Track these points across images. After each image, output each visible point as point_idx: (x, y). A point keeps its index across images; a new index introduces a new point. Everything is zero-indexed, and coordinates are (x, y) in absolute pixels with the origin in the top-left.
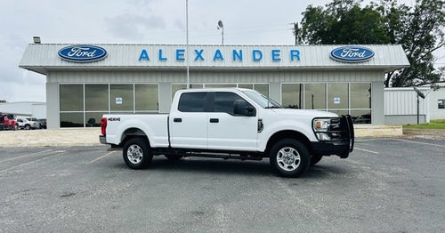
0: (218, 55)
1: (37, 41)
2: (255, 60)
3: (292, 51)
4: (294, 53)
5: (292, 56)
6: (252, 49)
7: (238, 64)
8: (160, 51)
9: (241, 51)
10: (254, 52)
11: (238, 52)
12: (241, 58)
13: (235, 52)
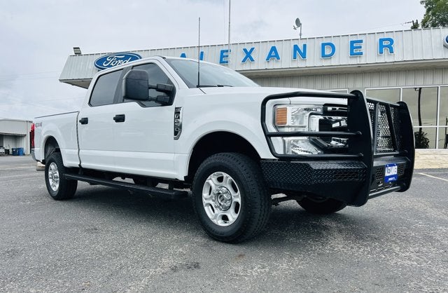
0: (273, 54)
1: (77, 52)
2: (324, 56)
3: (381, 40)
4: (385, 43)
5: (381, 47)
6: (321, 42)
7: (300, 64)
8: (202, 53)
9: (305, 46)
10: (323, 45)
11: (301, 47)
12: (304, 56)
13: (296, 48)
